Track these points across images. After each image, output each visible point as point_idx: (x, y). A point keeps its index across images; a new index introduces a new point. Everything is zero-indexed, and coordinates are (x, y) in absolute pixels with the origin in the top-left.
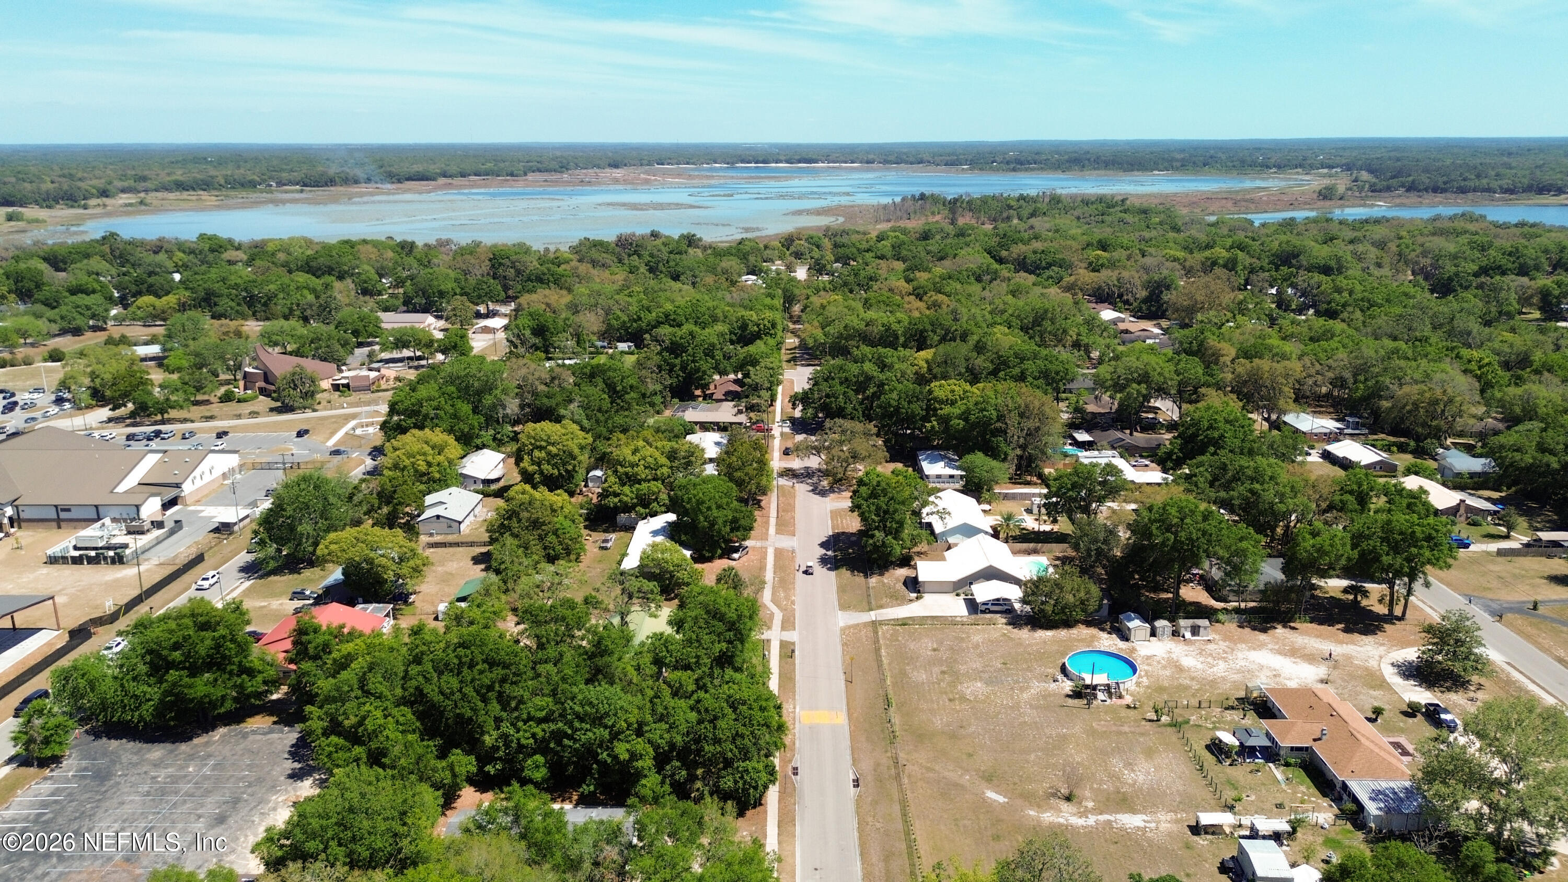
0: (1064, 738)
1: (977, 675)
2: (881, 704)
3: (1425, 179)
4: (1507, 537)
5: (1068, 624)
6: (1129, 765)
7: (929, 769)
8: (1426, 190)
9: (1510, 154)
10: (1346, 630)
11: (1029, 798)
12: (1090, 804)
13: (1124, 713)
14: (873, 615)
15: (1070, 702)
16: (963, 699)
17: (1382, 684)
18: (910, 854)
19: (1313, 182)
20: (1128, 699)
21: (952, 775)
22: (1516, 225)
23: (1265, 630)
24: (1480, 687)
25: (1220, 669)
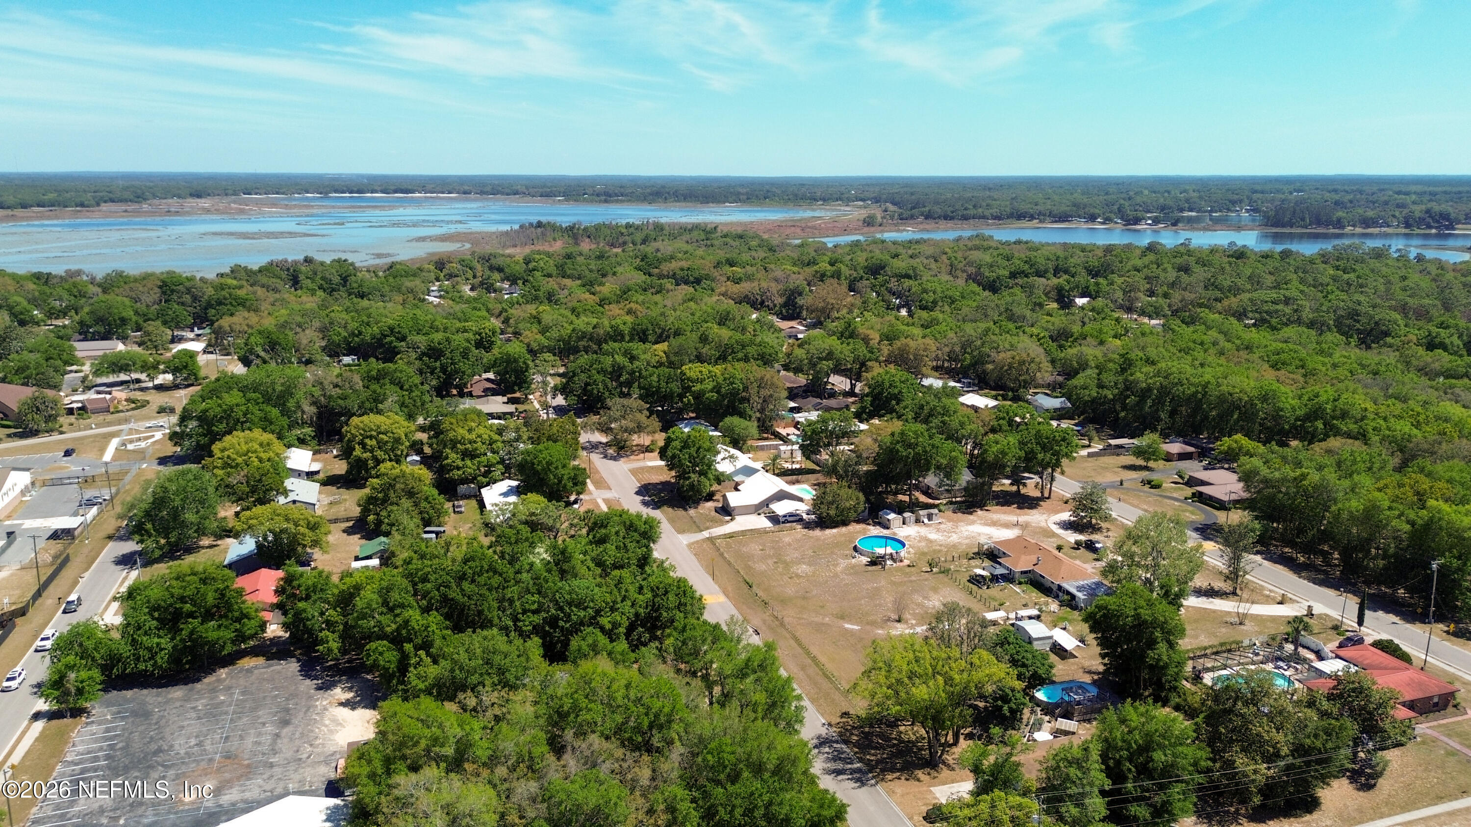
0: (878, 589)
1: (800, 561)
2: (746, 587)
3: (937, 209)
4: (1089, 446)
5: (845, 523)
6: (926, 598)
7: (800, 619)
8: (939, 217)
9: (990, 189)
10: (1019, 508)
11: (873, 623)
12: (914, 622)
13: (908, 570)
14: (706, 534)
15: (870, 568)
16: (798, 576)
17: (1054, 535)
18: (817, 665)
19: (854, 213)
20: (906, 562)
21: (818, 619)
22: (1015, 243)
23: (971, 513)
24: (1108, 530)
25: (954, 538)
